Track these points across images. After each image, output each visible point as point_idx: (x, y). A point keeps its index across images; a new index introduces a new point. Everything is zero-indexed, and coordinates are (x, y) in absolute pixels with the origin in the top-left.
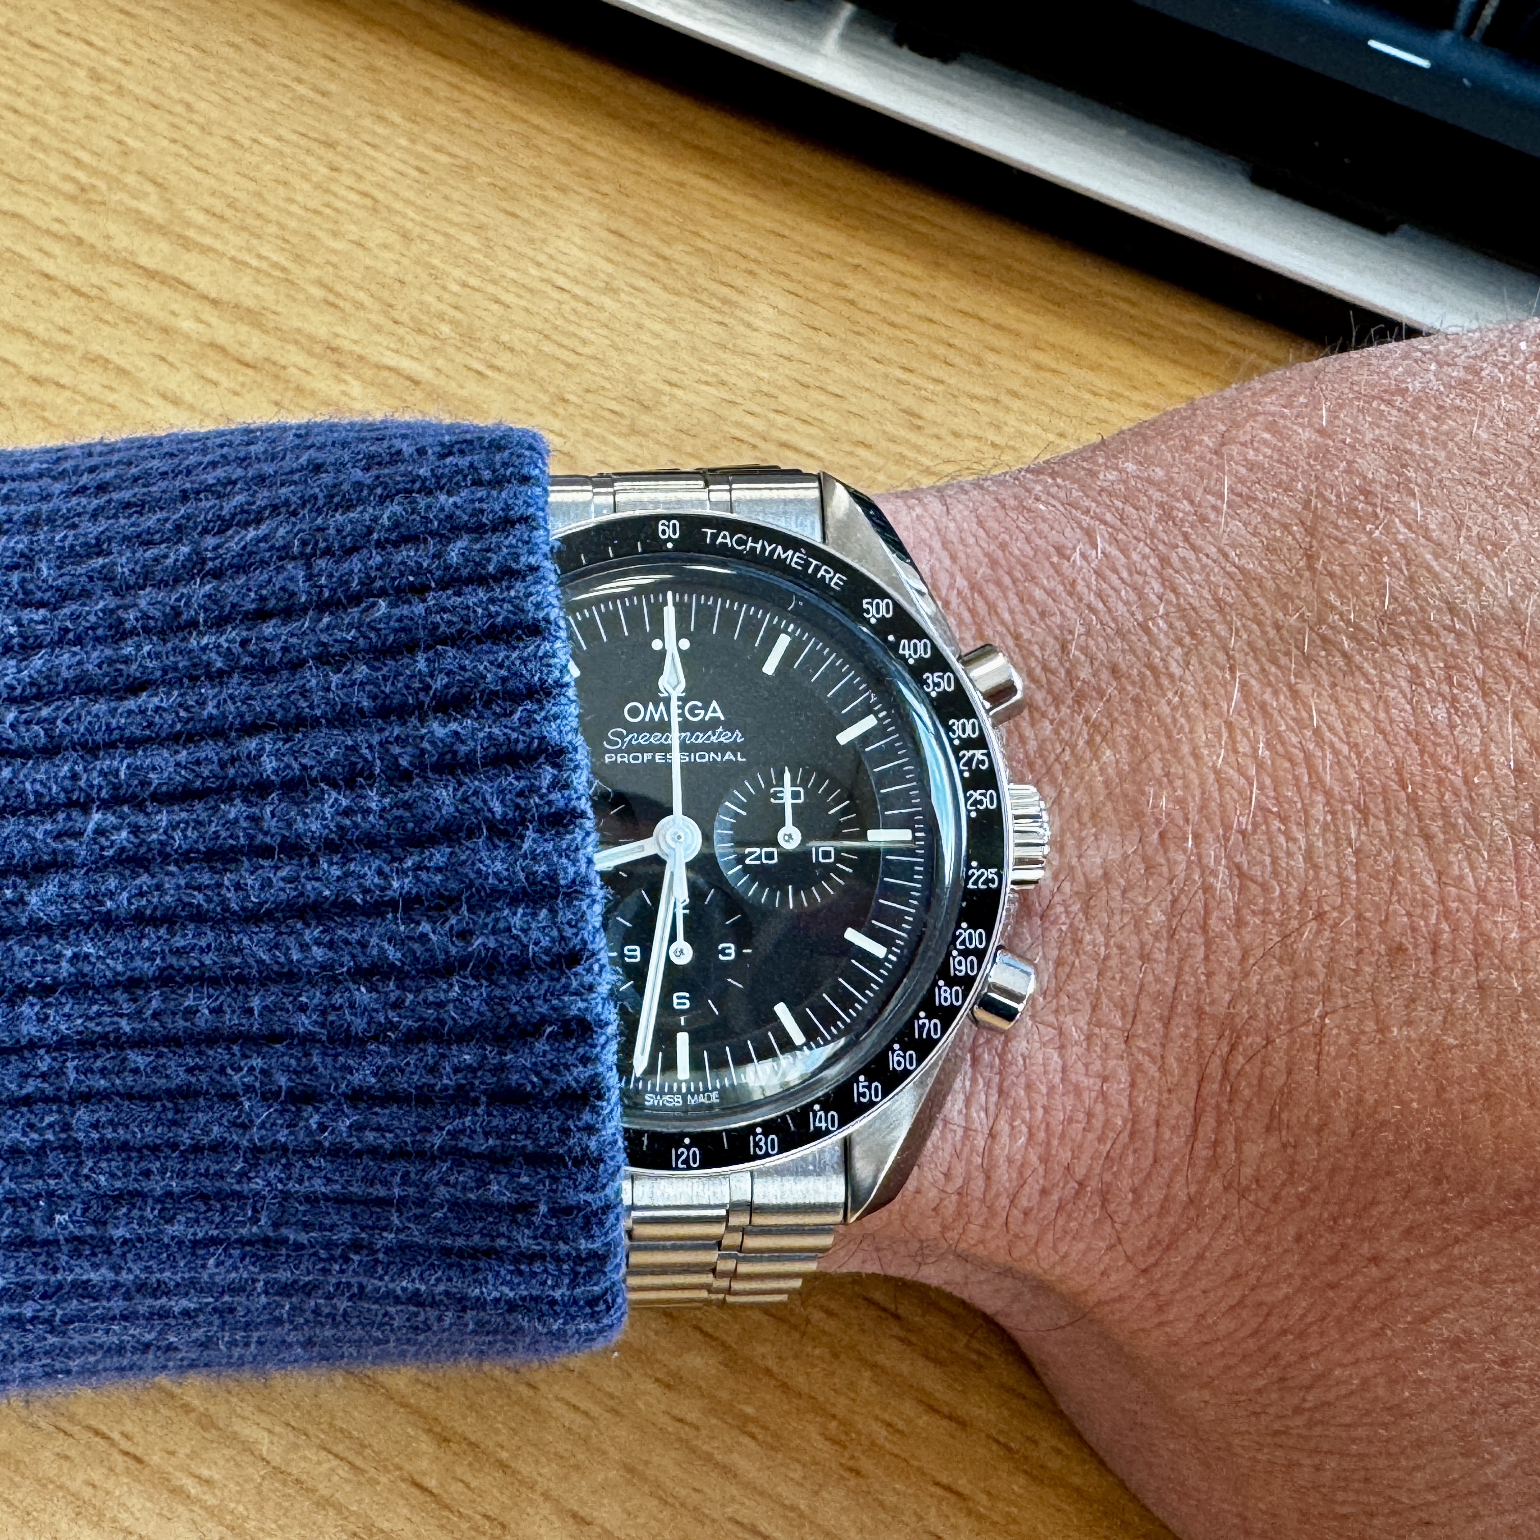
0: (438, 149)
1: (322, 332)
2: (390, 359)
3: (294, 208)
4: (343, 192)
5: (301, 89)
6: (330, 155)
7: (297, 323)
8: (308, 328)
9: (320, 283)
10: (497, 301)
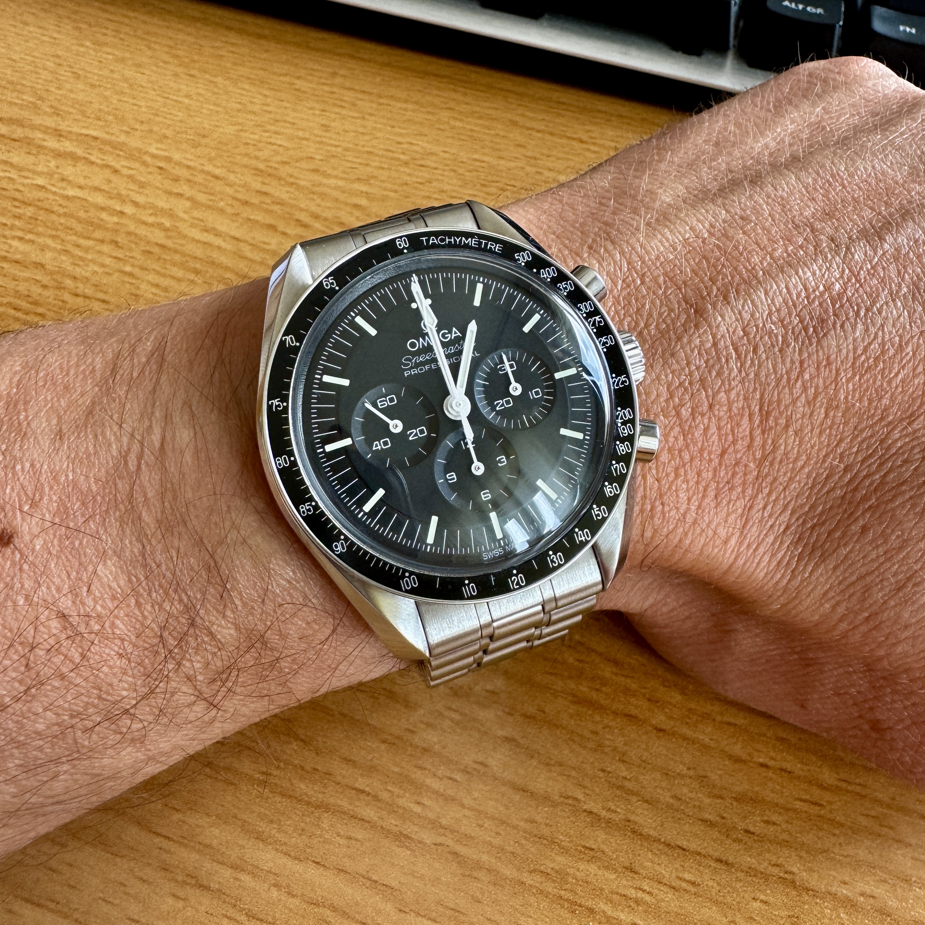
0: (108, 54)
1: (53, 125)
2: (84, 131)
3: (39, 81)
4: (62, 73)
5: (45, 38)
6: (58, 61)
7: (39, 122)
8: (45, 124)
9: (51, 107)
10: (136, 105)
